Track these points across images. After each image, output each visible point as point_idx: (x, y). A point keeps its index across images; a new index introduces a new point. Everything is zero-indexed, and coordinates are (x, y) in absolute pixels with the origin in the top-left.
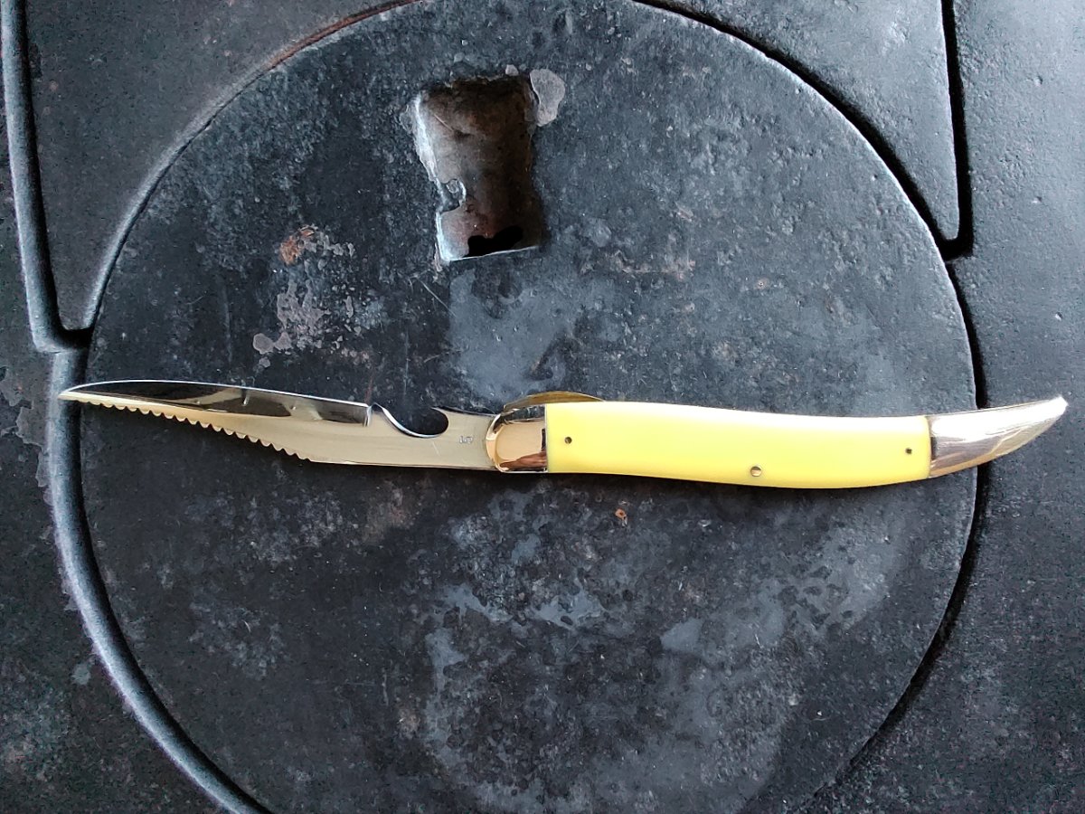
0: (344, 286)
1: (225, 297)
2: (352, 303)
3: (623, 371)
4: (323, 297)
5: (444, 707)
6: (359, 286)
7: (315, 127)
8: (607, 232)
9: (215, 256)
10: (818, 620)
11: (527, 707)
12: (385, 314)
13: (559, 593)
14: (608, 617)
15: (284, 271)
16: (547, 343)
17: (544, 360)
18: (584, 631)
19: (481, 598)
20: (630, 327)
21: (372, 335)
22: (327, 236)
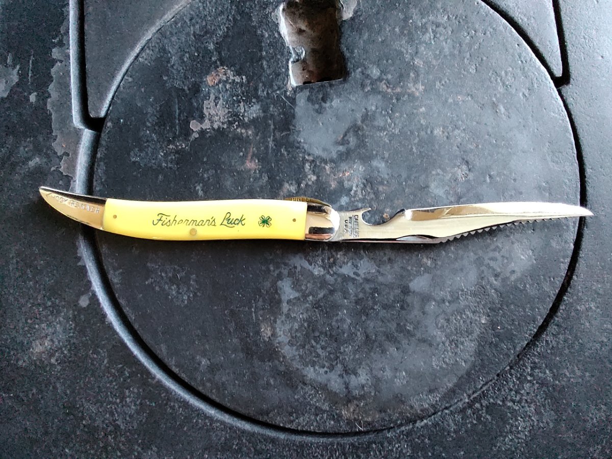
0: (240, 97)
1: (177, 102)
2: (244, 106)
3: (387, 141)
4: (228, 102)
5: (287, 323)
6: (247, 97)
7: (228, 19)
8: (378, 72)
9: (173, 81)
10: (496, 276)
11: (334, 323)
12: (261, 111)
13: (353, 259)
14: (379, 272)
15: (209, 90)
16: (347, 127)
17: (345, 135)
18: (367, 280)
19: (309, 261)
20: (391, 119)
21: (254, 122)
22: (232, 73)
